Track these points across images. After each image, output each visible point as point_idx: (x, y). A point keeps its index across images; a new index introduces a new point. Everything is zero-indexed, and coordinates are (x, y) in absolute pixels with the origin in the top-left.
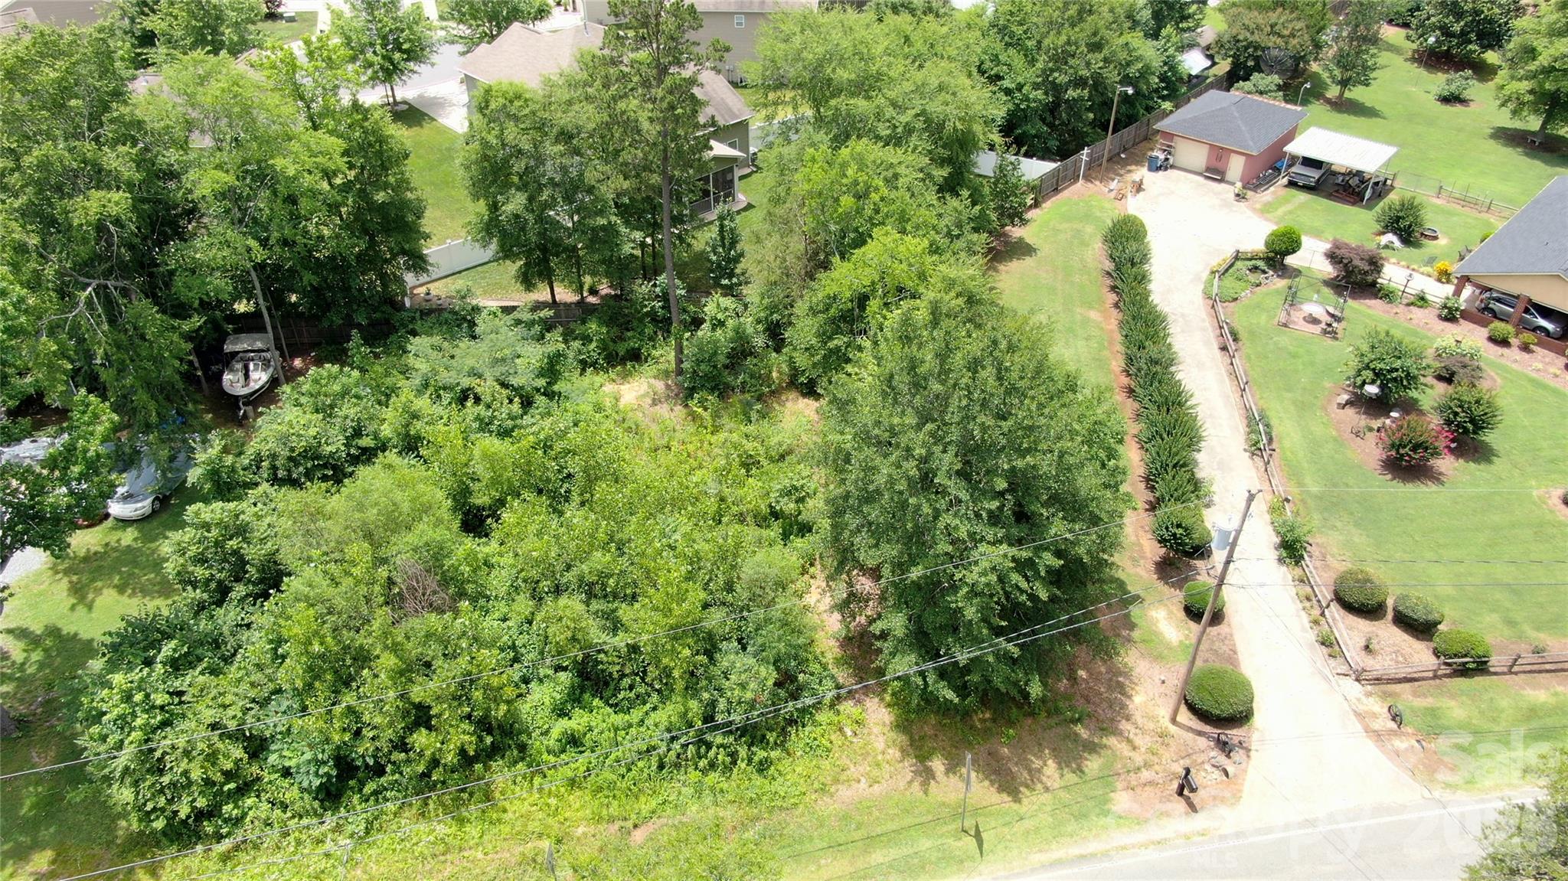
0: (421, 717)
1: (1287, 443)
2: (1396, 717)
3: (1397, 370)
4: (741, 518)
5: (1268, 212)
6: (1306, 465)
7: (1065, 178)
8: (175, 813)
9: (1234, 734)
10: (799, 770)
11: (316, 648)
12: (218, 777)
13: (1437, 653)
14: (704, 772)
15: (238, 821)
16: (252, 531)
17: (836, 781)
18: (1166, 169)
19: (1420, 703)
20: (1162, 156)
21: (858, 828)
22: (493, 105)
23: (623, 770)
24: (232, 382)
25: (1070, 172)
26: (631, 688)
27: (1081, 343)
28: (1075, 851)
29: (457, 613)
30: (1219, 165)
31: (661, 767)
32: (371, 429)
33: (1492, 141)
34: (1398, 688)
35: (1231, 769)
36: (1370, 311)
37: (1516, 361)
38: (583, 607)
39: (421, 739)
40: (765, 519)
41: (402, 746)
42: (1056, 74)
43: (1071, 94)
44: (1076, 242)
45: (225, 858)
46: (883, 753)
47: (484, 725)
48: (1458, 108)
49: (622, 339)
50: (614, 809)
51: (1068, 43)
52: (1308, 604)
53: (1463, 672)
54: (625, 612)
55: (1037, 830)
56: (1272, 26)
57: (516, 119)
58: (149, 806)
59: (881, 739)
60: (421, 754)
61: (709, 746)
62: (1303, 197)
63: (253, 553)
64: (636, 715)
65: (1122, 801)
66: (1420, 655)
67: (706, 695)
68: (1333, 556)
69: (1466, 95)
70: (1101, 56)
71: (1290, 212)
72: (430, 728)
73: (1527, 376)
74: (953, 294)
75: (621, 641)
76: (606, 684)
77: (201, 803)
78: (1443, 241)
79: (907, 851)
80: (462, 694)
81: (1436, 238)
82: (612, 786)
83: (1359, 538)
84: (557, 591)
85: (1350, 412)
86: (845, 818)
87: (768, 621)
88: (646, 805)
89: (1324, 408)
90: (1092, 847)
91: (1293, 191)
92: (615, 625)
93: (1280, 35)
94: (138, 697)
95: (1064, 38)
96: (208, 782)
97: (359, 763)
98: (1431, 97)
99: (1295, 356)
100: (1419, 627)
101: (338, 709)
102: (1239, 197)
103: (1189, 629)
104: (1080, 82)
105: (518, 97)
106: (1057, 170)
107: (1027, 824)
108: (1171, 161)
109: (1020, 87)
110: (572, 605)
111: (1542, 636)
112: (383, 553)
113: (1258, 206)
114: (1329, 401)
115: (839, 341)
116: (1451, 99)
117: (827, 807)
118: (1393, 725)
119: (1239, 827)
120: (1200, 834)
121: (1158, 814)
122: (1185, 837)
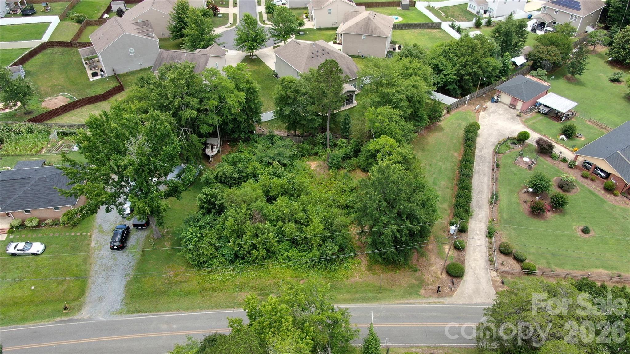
0: (254, 247)
1: (502, 203)
2: (503, 283)
3: (540, 185)
4: (338, 206)
5: (527, 122)
6: (505, 210)
7: (460, 104)
8: (199, 261)
9: (455, 280)
10: (342, 272)
11: (233, 228)
12: (209, 254)
13: (523, 269)
14: (319, 269)
15: (212, 265)
16: (217, 197)
17: (351, 276)
18: (497, 102)
19: (512, 280)
20: (496, 98)
21: (354, 288)
22: (285, 84)
23: (300, 266)
24: (208, 152)
25: (463, 102)
26: (304, 247)
27: (449, 163)
28: (406, 302)
29: (265, 223)
30: (514, 103)
31: (309, 267)
32: (245, 171)
33: (622, 100)
34: (507, 275)
35: (453, 289)
36: (546, 162)
37: (587, 184)
38: (295, 226)
39: (253, 252)
40: (344, 207)
41: (249, 253)
42: (461, 71)
43: (466, 77)
44: (458, 128)
45: (209, 272)
46: (364, 272)
47: (268, 251)
48: (616, 84)
49: (313, 149)
50: (297, 275)
51: (467, 61)
52: (490, 250)
53: (528, 274)
54: (304, 228)
55: (398, 295)
56: (548, 52)
57: (290, 88)
58: (194, 259)
59: (364, 268)
60: (254, 255)
61: (321, 263)
62: (541, 117)
63: (217, 202)
64: (304, 254)
65: (422, 291)
66: (516, 267)
67: (321, 251)
68: (503, 237)
69: (620, 79)
70: (477, 66)
71: (534, 123)
72: (256, 249)
73: (589, 189)
74: (400, 156)
75: (303, 236)
76: (298, 245)
77: (205, 259)
78: (583, 139)
79: (365, 295)
80: (264, 243)
81: (581, 138)
82: (297, 270)
83: (513, 233)
84: (289, 221)
85: (526, 195)
86: (352, 285)
87: (339, 235)
88: (304, 275)
89: (518, 193)
90: (411, 301)
91: (539, 115)
92: (302, 232)
93: (550, 55)
94: (194, 234)
95: (465, 59)
96: (207, 255)
97: (240, 255)
98: (608, 79)
99: (515, 175)
100: (519, 260)
101: (236, 243)
102: (519, 116)
103: (454, 252)
104: (469, 74)
105: (292, 82)
106: (458, 102)
107: (396, 294)
108: (499, 100)
109: (449, 74)
110: (292, 225)
111: (556, 268)
112: (249, 207)
113: (524, 120)
114: (521, 191)
115: (370, 161)
116: (615, 81)
117: (348, 282)
118: (501, 284)
119: (451, 303)
120: (439, 303)
121: (430, 296)
122: (435, 303)
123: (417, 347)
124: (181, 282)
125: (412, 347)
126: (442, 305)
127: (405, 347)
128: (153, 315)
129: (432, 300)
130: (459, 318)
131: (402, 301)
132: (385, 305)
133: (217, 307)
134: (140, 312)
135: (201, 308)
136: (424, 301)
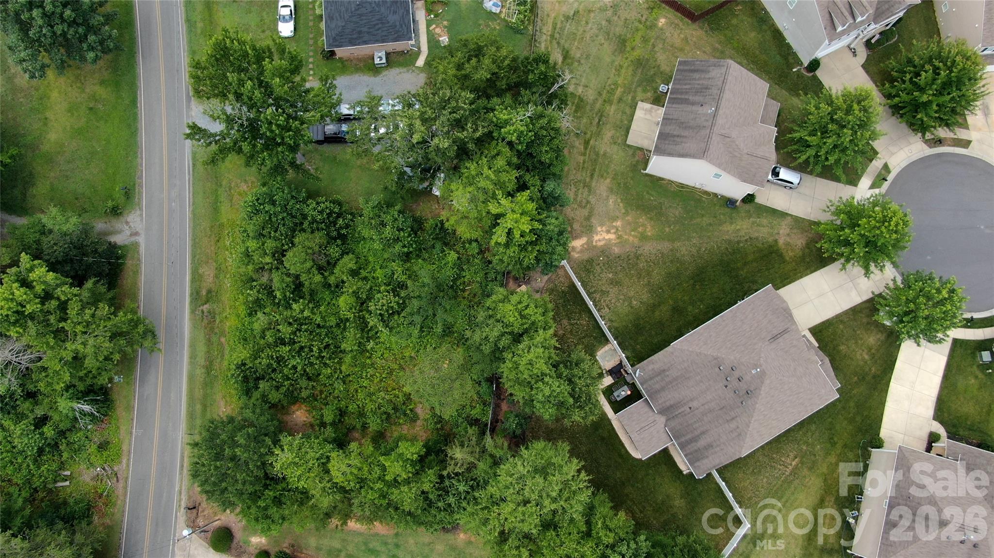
119: (178, 521)
120: (179, 506)
121: (190, 497)
122: (180, 500)
123: (128, 466)
124: (231, 201)
125: (129, 460)
126: (176, 509)
127: (129, 452)
128: (189, 179)
129: (184, 497)
130: (157, 525)
131: (186, 460)
132: (182, 438)
133: (195, 245)
134: (194, 165)
135: (194, 229)
136: (183, 488)
